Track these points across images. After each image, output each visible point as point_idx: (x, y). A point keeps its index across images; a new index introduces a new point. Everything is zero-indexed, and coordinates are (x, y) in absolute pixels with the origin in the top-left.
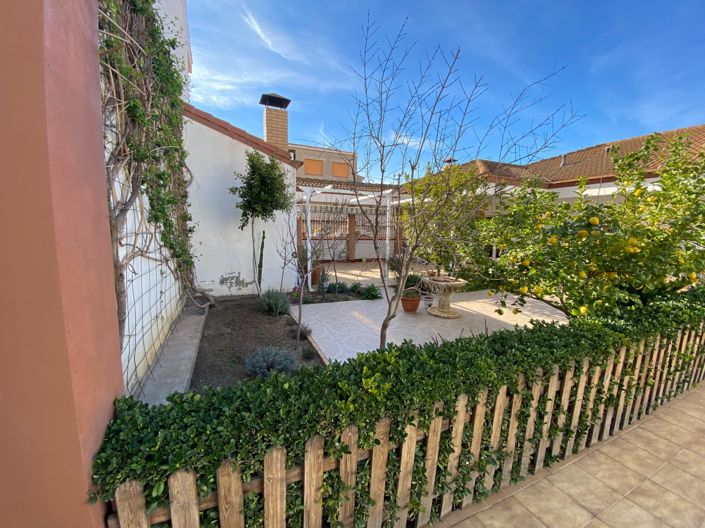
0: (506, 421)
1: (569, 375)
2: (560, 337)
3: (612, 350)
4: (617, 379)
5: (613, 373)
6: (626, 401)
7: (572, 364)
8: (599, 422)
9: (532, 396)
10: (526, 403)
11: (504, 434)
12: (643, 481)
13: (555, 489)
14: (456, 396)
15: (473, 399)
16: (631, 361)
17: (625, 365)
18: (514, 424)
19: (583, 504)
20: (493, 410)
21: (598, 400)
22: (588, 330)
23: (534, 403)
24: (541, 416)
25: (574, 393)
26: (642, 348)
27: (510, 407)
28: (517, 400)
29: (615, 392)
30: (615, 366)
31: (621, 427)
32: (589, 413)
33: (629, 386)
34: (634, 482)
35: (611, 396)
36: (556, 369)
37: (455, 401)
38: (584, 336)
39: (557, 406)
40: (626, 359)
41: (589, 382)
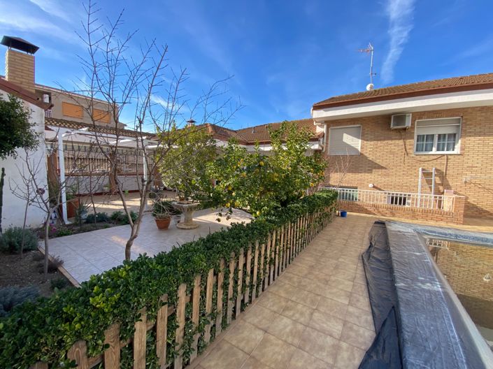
0: (215, 292)
1: (249, 252)
2: (244, 231)
3: (269, 234)
4: (273, 249)
5: (271, 246)
6: (279, 259)
7: (250, 245)
8: (267, 275)
9: (229, 271)
10: (226, 277)
11: (215, 301)
12: (287, 302)
13: (247, 324)
14: (178, 287)
15: (190, 284)
16: (279, 238)
17: (276, 240)
18: (220, 292)
19: (260, 327)
20: (205, 288)
21: (265, 262)
22: (259, 224)
23: (231, 275)
24: (236, 282)
25: (253, 263)
26: (283, 230)
27: (217, 282)
28: (221, 276)
29: (273, 256)
30: (272, 242)
31: (278, 275)
32: (262, 271)
33: (279, 252)
34: (284, 304)
35: (271, 258)
36: (242, 251)
37: (176, 291)
38: (256, 228)
39: (245, 273)
40: (276, 237)
41: (260, 254)
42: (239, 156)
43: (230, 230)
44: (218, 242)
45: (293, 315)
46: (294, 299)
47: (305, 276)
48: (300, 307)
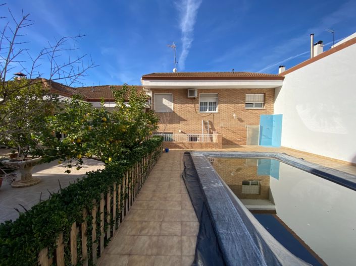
0: (79, 243)
1: (109, 194)
2: (102, 177)
3: (124, 175)
4: (127, 186)
5: (125, 184)
6: (131, 193)
7: (109, 189)
8: (123, 208)
9: (92, 217)
10: (89, 224)
11: (79, 251)
12: (142, 223)
14: (37, 255)
15: (52, 246)
16: (130, 176)
17: (129, 178)
18: (85, 240)
20: (69, 243)
21: (122, 199)
22: (114, 169)
23: (94, 221)
24: (98, 225)
25: (112, 203)
26: (133, 169)
27: (80, 232)
28: (84, 226)
29: (127, 192)
30: (126, 180)
31: (131, 205)
32: (119, 207)
33: (131, 187)
34: (139, 226)
35: (126, 194)
36: (102, 195)
37: (36, 260)
38: (112, 173)
39: (106, 213)
40: (129, 176)
41: (117, 194)
42: (85, 111)
43: (87, 180)
44: (76, 195)
45: (148, 232)
46: (146, 219)
47: (151, 200)
48: (152, 224)
